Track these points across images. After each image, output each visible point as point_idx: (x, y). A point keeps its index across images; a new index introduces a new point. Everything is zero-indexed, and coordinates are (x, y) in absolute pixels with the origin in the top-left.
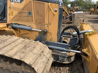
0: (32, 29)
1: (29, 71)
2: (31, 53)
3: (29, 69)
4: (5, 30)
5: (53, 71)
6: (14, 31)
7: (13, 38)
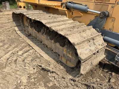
0: (88, 10)
1: (70, 56)
2: (79, 35)
3: (71, 53)
4: (59, 10)
5: (100, 72)
6: (66, 11)
7: (63, 18)
